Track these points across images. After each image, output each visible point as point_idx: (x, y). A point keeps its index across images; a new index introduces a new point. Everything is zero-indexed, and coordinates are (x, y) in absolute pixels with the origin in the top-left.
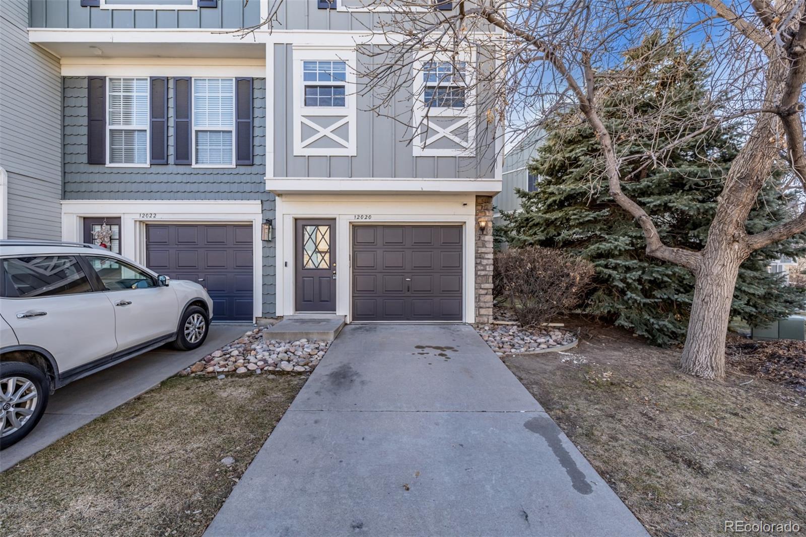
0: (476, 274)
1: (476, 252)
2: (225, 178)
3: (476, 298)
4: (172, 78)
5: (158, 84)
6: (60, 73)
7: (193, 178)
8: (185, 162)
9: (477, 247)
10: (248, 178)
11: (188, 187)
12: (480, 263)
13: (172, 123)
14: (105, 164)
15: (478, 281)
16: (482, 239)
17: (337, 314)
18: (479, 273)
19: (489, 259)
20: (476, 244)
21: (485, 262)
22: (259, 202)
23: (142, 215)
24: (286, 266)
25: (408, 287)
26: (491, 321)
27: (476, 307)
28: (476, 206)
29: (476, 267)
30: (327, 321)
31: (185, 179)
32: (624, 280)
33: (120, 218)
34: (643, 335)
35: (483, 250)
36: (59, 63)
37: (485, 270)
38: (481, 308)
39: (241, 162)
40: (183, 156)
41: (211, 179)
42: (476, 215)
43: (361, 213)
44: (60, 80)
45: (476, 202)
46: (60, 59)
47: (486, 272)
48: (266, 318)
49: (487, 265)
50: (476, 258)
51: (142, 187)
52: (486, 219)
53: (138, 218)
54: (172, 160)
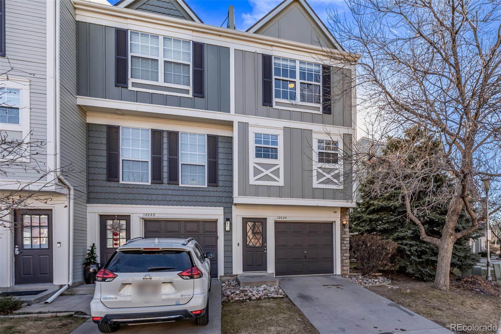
0: (341, 249)
1: (341, 237)
2: (201, 194)
3: (341, 261)
4: (166, 131)
5: (156, 134)
6: (86, 121)
7: (180, 193)
8: (175, 182)
9: (341, 234)
10: (215, 194)
11: (176, 198)
12: (343, 243)
13: (166, 158)
14: (119, 181)
15: (342, 252)
16: (344, 230)
17: (268, 272)
18: (342, 248)
19: (347, 241)
20: (341, 233)
21: (345, 242)
22: (222, 208)
23: (145, 215)
24: (238, 245)
25: (305, 256)
26: (349, 273)
27: (341, 266)
28: (341, 213)
29: (341, 245)
30: (264, 276)
31: (175, 193)
32: (410, 251)
33: (130, 216)
34: (418, 277)
35: (345, 236)
36: (86, 114)
37: (345, 246)
38: (344, 266)
39: (210, 184)
40: (174, 178)
41: (192, 193)
42: (341, 218)
43: (281, 216)
44: (85, 125)
45: (341, 211)
46: (86, 112)
47: (346, 248)
48: (226, 276)
49: (346, 244)
50: (341, 240)
51: (145, 197)
52: (346, 220)
53: (142, 216)
54: (165, 180)
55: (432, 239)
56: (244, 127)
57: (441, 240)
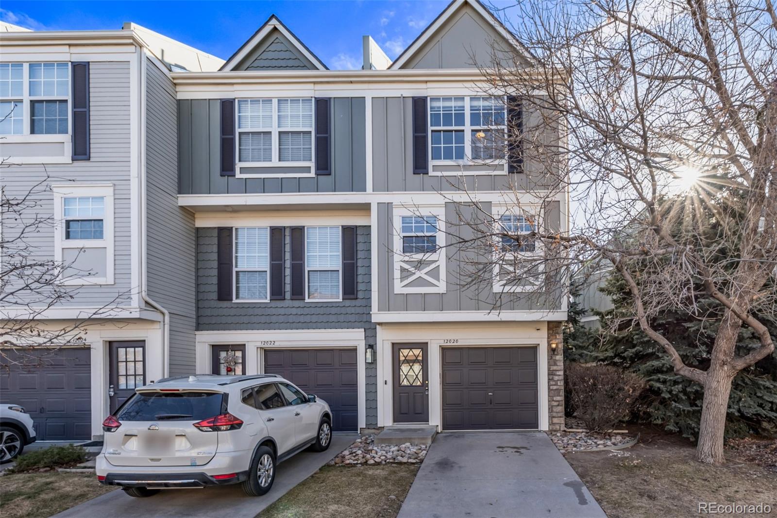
0: (549, 388)
1: (549, 370)
2: (333, 310)
3: (549, 409)
4: (288, 227)
5: (276, 233)
6: (194, 225)
7: (306, 311)
8: (300, 297)
9: (549, 365)
10: (353, 310)
11: (302, 319)
12: (552, 379)
13: (288, 264)
14: (232, 300)
15: (551, 395)
16: (554, 358)
17: (430, 424)
18: (551, 387)
19: (560, 375)
20: (548, 362)
21: (556, 378)
22: (363, 330)
23: (263, 343)
24: (386, 384)
25: (491, 401)
26: (563, 428)
27: (549, 417)
28: (548, 330)
29: (548, 382)
30: (422, 430)
31: (299, 311)
32: (670, 392)
33: (245, 345)
35: (555, 368)
36: (194, 217)
37: (556, 385)
38: (554, 417)
39: (347, 296)
40: (298, 292)
41: (322, 311)
42: (548, 338)
43: (449, 338)
44: (194, 231)
45: (548, 327)
46: (194, 214)
47: (558, 387)
48: (369, 428)
49: (558, 380)
50: (549, 375)
51: (263, 319)
52: (557, 341)
53: (259, 345)
54: (288, 295)
55: (692, 372)
56: (386, 209)
57: (708, 374)
